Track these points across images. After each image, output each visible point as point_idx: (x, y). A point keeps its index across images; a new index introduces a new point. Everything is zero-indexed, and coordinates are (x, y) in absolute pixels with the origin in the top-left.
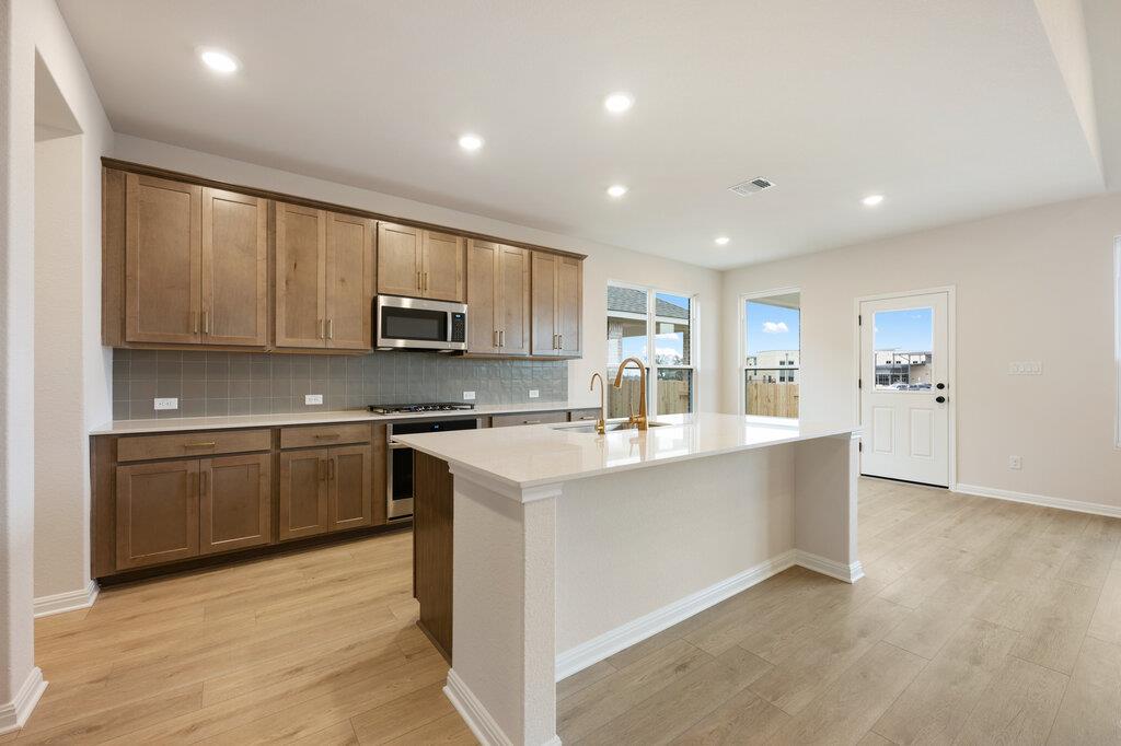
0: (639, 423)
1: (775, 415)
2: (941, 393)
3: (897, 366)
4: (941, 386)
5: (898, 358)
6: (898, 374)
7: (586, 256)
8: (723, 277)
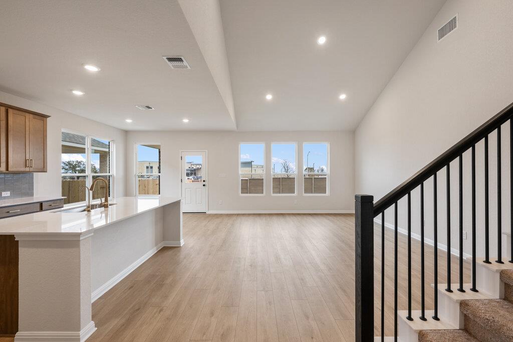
0: (105, 205)
1: (148, 194)
2: (204, 183)
3: (193, 169)
4: (204, 181)
5: (192, 166)
6: (193, 172)
7: (49, 116)
8: (126, 133)
